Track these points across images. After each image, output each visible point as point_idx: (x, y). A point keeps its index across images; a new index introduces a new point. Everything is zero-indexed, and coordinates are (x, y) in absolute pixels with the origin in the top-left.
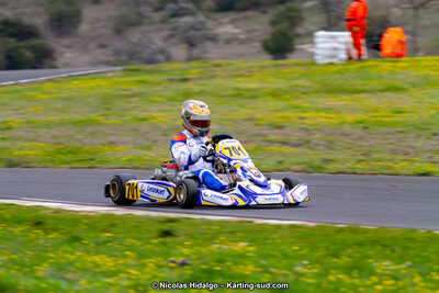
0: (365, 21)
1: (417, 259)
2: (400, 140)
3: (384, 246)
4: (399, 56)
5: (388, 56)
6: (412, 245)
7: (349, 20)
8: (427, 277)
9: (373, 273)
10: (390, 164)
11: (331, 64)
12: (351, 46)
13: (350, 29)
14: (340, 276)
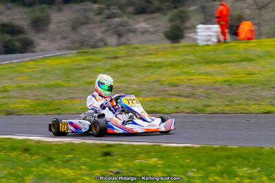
0: (228, 18)
1: (264, 166)
2: (252, 92)
3: (243, 158)
4: (250, 39)
5: (243, 39)
6: (261, 157)
7: (218, 17)
8: (271, 177)
9: (237, 176)
10: (246, 107)
11: (208, 45)
12: (220, 34)
13: (219, 23)
14: (217, 178)
